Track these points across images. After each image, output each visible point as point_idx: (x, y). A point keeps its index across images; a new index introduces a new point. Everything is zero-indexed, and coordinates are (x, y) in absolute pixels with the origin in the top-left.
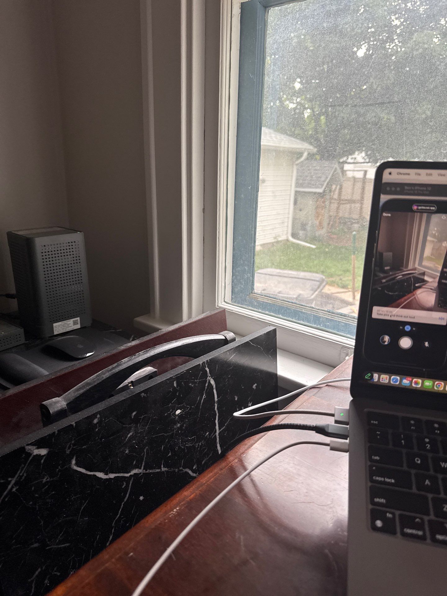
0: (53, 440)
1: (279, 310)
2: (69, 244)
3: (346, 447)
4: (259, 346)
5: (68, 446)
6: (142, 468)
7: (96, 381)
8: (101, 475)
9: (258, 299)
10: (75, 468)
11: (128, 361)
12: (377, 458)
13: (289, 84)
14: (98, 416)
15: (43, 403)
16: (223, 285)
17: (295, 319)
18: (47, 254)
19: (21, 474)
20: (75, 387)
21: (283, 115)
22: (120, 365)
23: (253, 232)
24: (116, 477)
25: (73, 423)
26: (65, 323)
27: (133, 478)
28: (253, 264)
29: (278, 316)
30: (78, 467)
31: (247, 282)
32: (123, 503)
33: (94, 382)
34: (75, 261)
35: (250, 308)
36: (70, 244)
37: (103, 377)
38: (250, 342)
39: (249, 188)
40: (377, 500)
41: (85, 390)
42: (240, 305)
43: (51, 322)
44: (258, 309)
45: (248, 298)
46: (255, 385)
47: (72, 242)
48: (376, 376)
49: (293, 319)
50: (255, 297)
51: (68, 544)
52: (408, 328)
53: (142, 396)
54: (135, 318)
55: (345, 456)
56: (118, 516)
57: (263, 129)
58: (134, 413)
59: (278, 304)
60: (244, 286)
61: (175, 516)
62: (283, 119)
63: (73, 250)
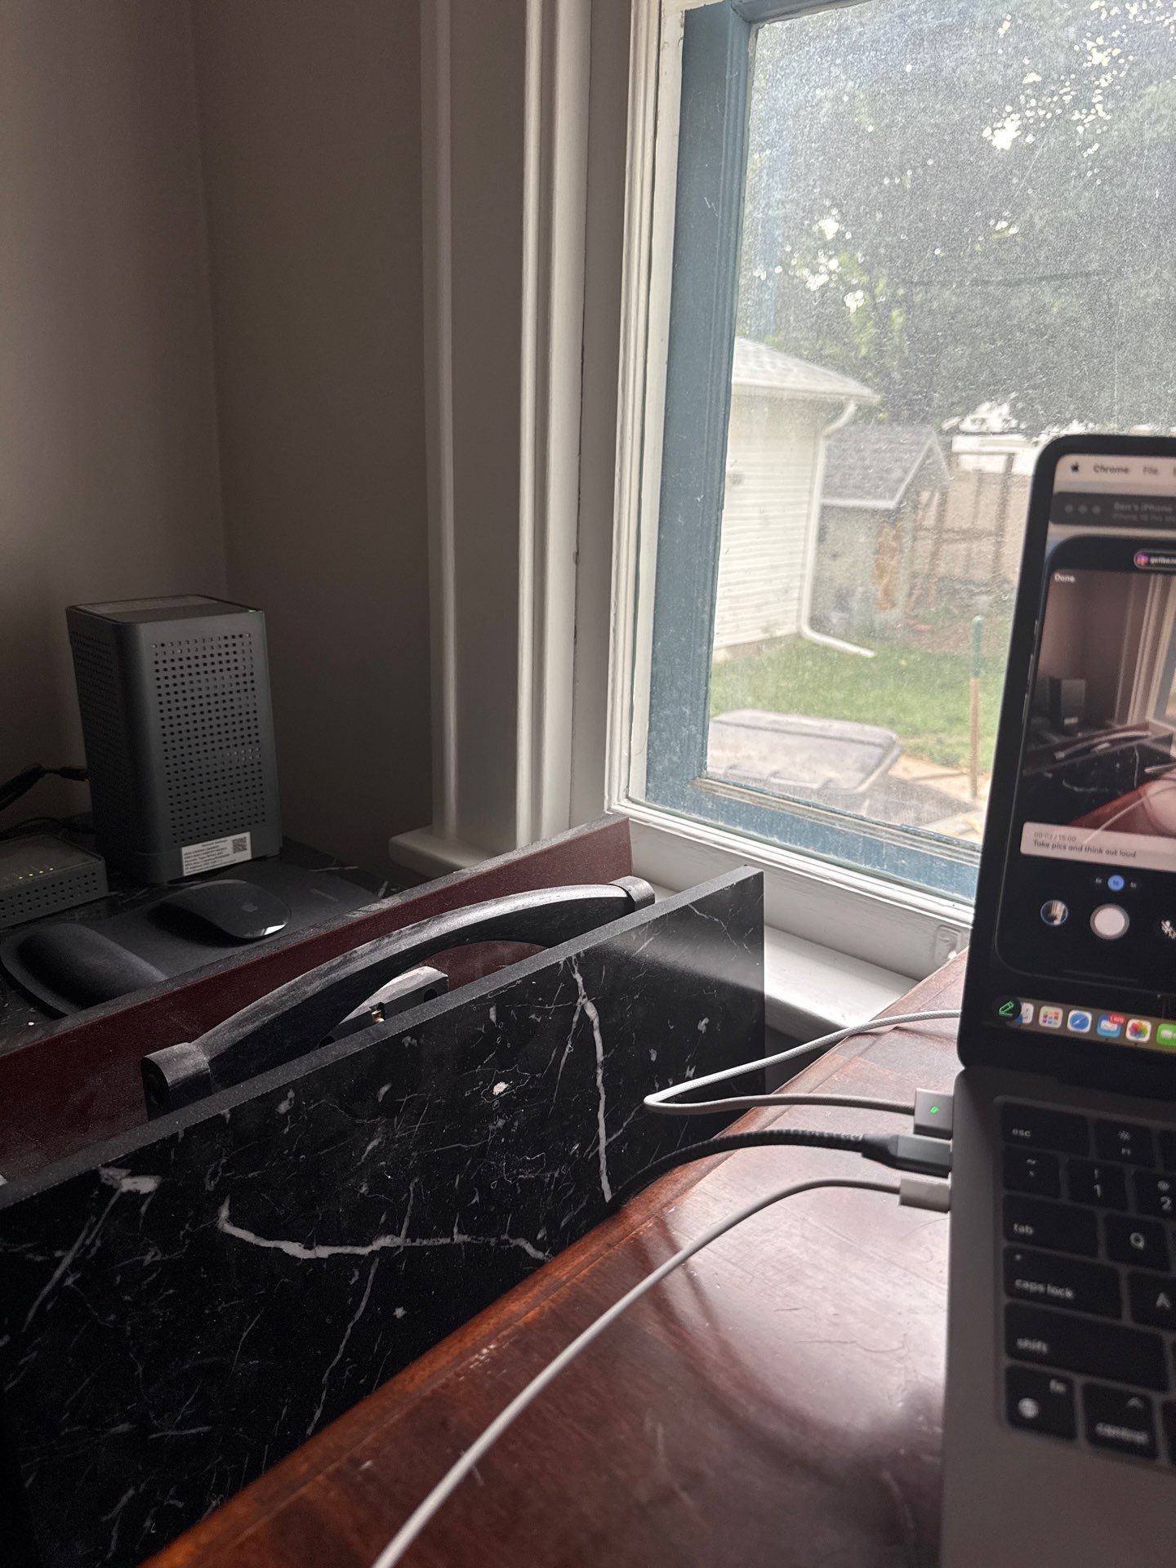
0: (172, 1153)
1: (772, 824)
2: (226, 642)
3: (944, 1199)
4: (717, 920)
5: (211, 1170)
6: (403, 1232)
7: (287, 1001)
8: (293, 1249)
9: (717, 794)
10: (230, 1229)
11: (371, 951)
12: (1027, 1230)
13: (809, 225)
14: (291, 1094)
15: (148, 1056)
16: (625, 753)
17: (813, 849)
18: (169, 665)
19: (88, 1242)
20: (233, 1016)
21: (793, 308)
22: (350, 961)
23: (706, 617)
24: (333, 1254)
25: (226, 1111)
26: (209, 847)
27: (377, 1260)
28: (705, 699)
29: (770, 839)
30: (235, 1226)
31: (689, 746)
32: (351, 1325)
33: (283, 1003)
34: (242, 687)
35: (694, 816)
36: (230, 641)
37: (305, 993)
38: (693, 908)
39: (699, 499)
40: (1024, 1344)
41: (257, 1023)
42: (667, 808)
43: (176, 842)
44: (717, 819)
45: (689, 790)
46: (706, 1021)
47: (233, 637)
48: (1028, 1009)
49: (807, 847)
50: (709, 786)
51: (205, 1429)
52: (1117, 884)
53: (407, 1045)
54: (393, 836)
55: (942, 1223)
56: (339, 1356)
57: (739, 342)
58: (385, 1089)
59: (770, 806)
60: (679, 758)
61: (485, 1366)
62: (792, 318)
63: (235, 657)
